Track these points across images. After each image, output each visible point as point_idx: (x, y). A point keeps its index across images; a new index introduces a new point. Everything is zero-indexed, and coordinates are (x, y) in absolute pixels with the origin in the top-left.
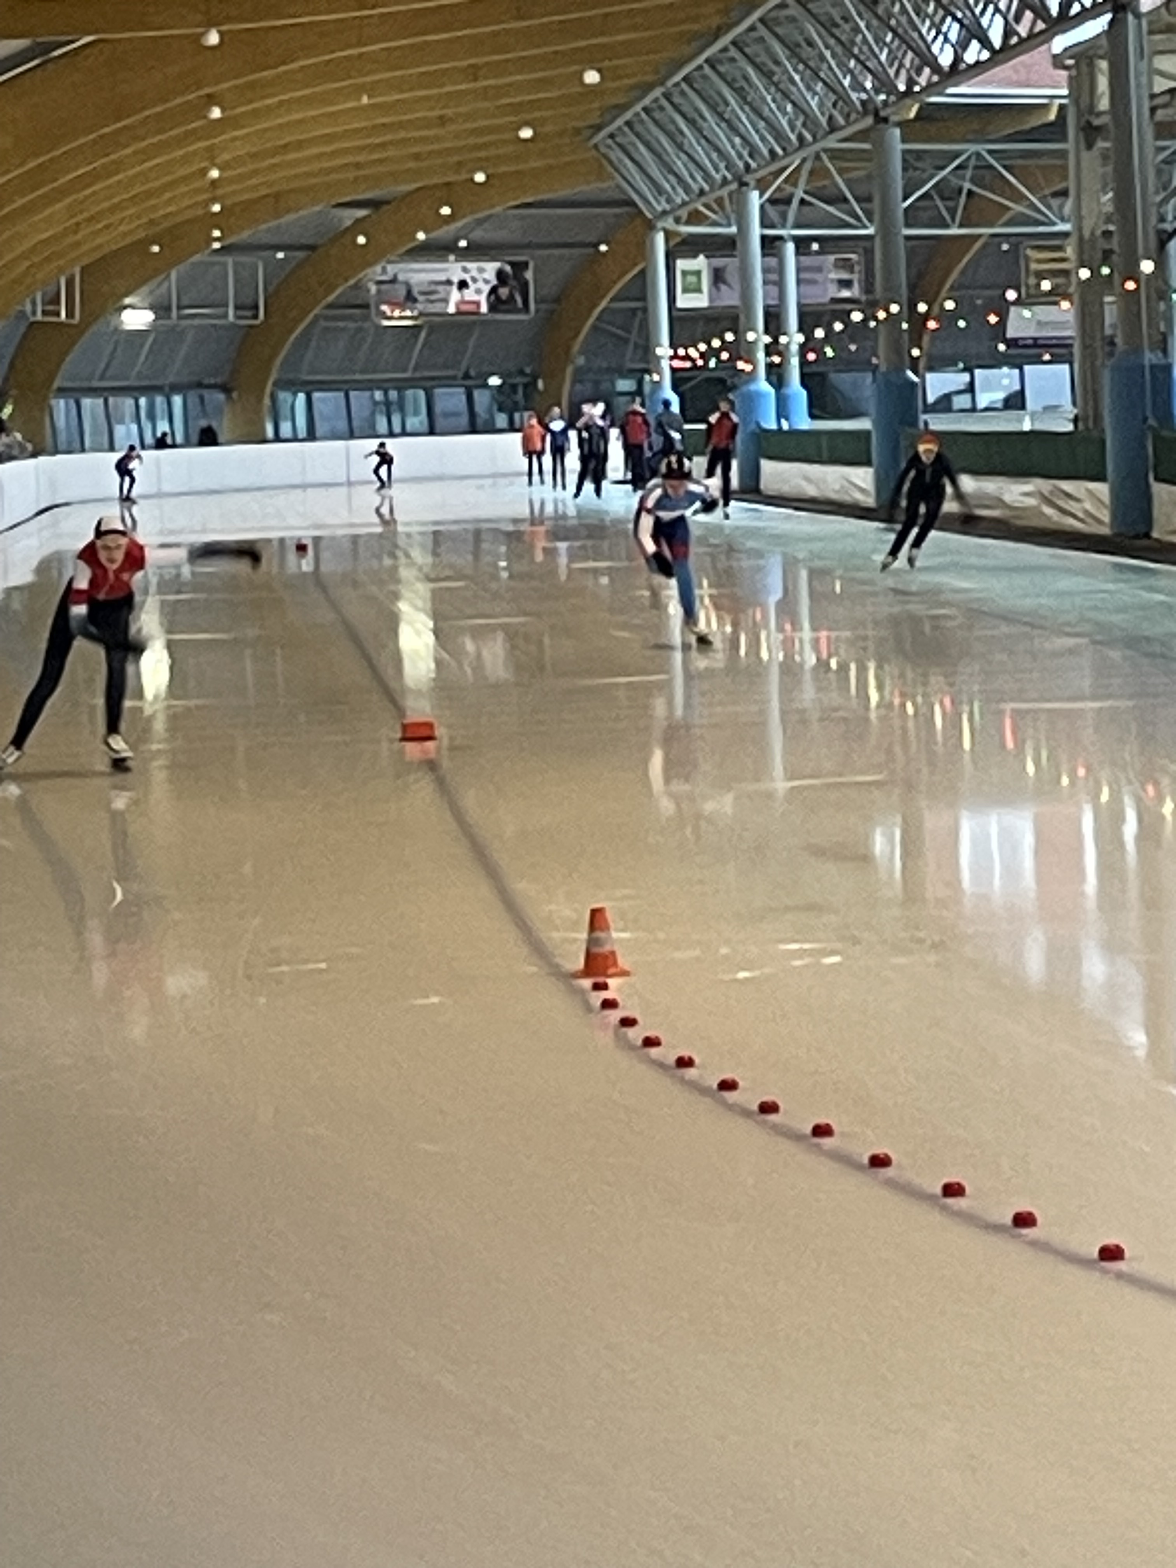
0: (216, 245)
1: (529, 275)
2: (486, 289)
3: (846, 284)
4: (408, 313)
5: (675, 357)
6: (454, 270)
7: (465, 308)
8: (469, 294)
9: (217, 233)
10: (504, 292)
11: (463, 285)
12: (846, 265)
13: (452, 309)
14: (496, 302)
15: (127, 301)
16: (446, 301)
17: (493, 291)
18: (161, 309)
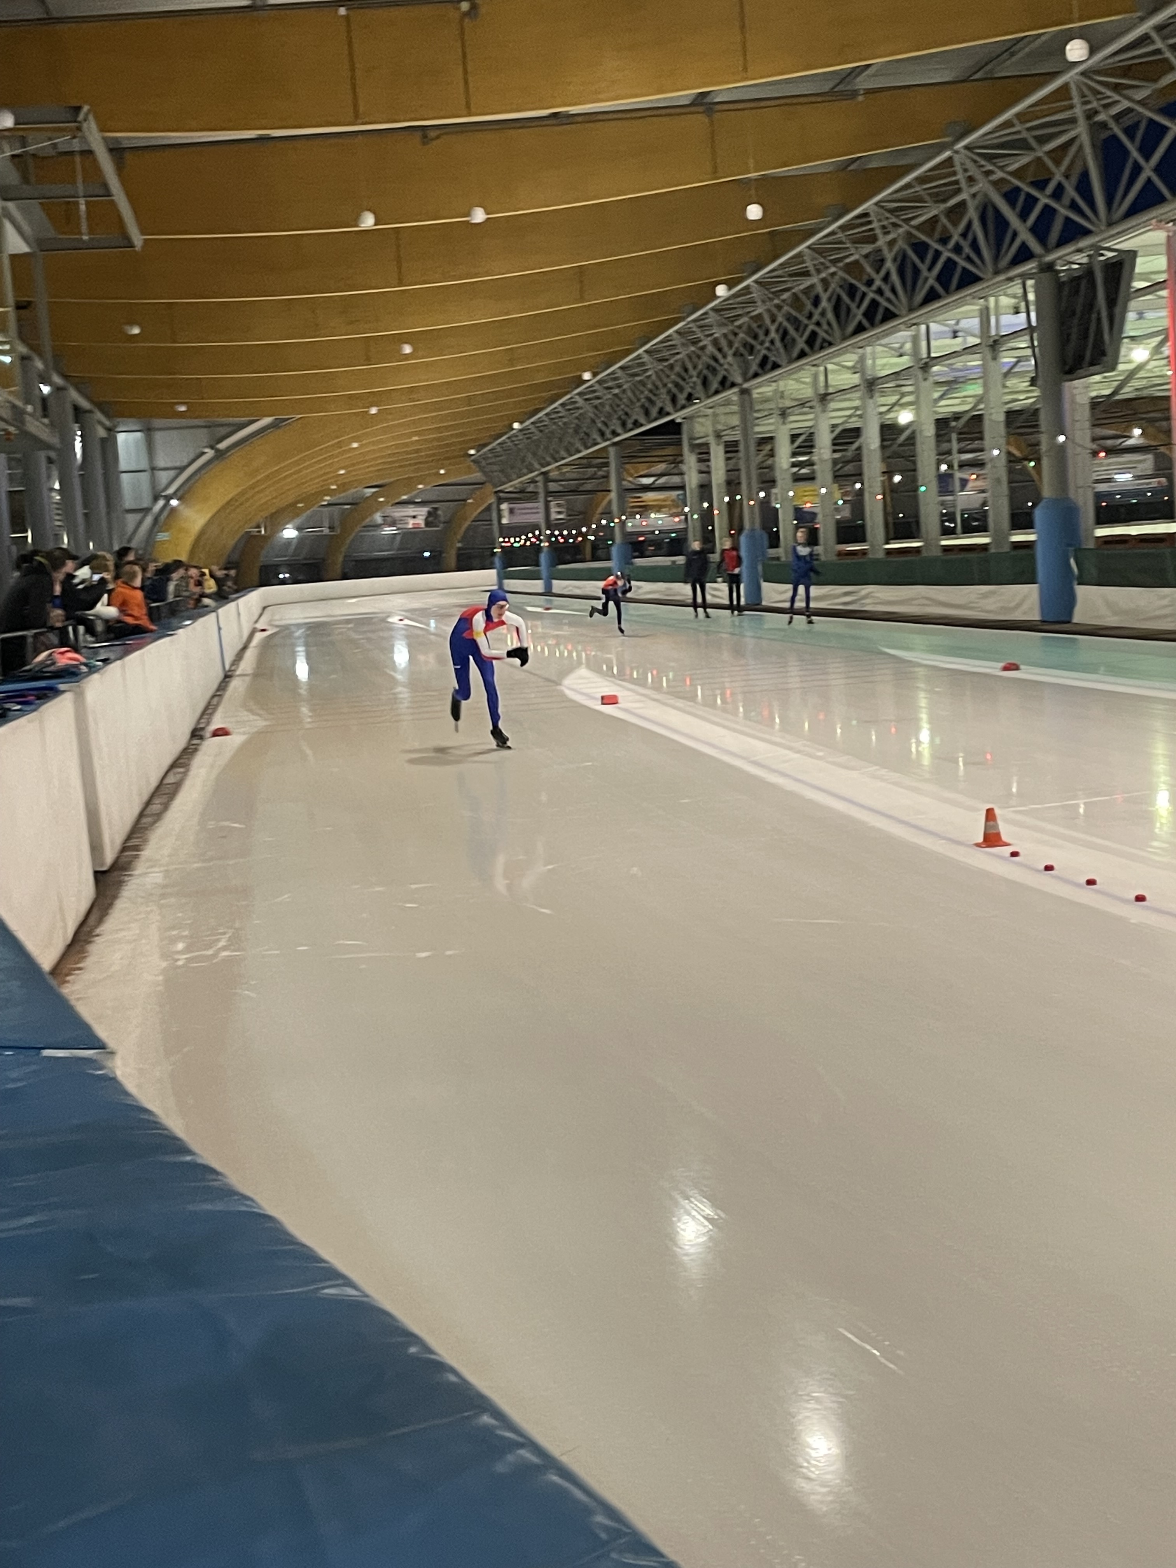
0: (325, 503)
1: (439, 512)
2: (424, 517)
3: (559, 513)
4: (395, 528)
5: (504, 542)
6: (411, 510)
7: (416, 526)
8: (416, 521)
9: (328, 498)
10: (430, 519)
11: (414, 517)
12: (559, 505)
13: (410, 526)
14: (428, 524)
15: (287, 526)
16: (407, 523)
17: (426, 520)
18: (298, 529)
